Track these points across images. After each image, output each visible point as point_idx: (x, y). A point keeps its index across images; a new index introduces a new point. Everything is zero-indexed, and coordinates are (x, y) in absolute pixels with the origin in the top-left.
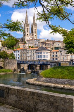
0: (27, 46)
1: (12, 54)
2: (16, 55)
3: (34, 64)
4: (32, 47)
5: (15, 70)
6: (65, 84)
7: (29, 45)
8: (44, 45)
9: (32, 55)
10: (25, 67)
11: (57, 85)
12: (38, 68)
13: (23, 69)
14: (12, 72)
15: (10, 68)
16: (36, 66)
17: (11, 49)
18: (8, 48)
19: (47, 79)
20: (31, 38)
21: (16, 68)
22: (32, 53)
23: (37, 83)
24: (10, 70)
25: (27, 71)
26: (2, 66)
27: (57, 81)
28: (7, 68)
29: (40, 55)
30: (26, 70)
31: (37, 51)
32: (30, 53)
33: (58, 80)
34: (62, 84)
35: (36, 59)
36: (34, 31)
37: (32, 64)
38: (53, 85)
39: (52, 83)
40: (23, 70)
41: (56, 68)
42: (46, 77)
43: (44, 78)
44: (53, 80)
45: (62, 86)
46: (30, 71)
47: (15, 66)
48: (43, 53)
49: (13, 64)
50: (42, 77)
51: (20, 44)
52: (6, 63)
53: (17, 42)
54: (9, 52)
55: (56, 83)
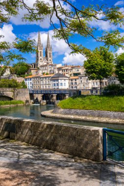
0: (40, 72)
1: (23, 82)
2: (27, 84)
3: (50, 94)
4: (47, 74)
5: (27, 101)
6: (86, 115)
7: (43, 72)
8: (61, 71)
9: (47, 83)
10: (39, 97)
11: (77, 117)
12: (55, 98)
13: (37, 99)
14: (23, 103)
15: (22, 99)
16: (52, 96)
17: (21, 76)
18: (18, 76)
19: (66, 110)
20: (46, 63)
21: (29, 99)
22: (47, 81)
23: (54, 115)
24: (21, 101)
25: (42, 102)
26: (12, 97)
27: (77, 113)
28: (18, 99)
29: (56, 82)
30: (40, 101)
31: (53, 79)
32: (44, 81)
33: (78, 111)
34: (83, 115)
35: (52, 87)
36: (48, 55)
37: (47, 94)
38: (72, 117)
39: (72, 114)
40: (36, 101)
41: (76, 97)
42: (65, 108)
43: (62, 110)
44: (73, 111)
45: (83, 118)
46: (45, 101)
47: (28, 97)
48: (59, 80)
49: (25, 94)
50: (59, 109)
51: (32, 71)
52: (16, 94)
53: (28, 69)
54: (19, 80)
55: (76, 115)
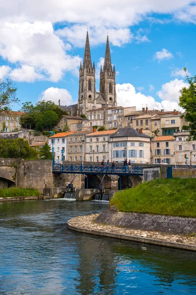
1: (46, 147)
2: (56, 150)
3: (102, 174)
4: (102, 129)
5: (47, 190)
7: (94, 124)
9: (101, 149)
10: (77, 182)
11: (159, 237)
13: (70, 186)
14: (37, 195)
15: (34, 185)
16: (108, 179)
17: (44, 134)
18: (38, 132)
19: (130, 216)
21: (52, 186)
22: (101, 145)
23: (99, 228)
24: (32, 190)
25: (80, 194)
26: (11, 179)
27: (159, 224)
28: (25, 184)
29: (121, 149)
30: (78, 191)
31: (115, 140)
32: (94, 146)
33: (162, 219)
34: (175, 233)
37: (95, 175)
38: (145, 235)
39: (145, 228)
42: (127, 211)
44: (148, 218)
45: (174, 239)
46: (89, 192)
47: (49, 179)
48: (129, 144)
49: (42, 173)
50: (115, 211)
51: (70, 122)
54: (36, 141)
55: (156, 230)
